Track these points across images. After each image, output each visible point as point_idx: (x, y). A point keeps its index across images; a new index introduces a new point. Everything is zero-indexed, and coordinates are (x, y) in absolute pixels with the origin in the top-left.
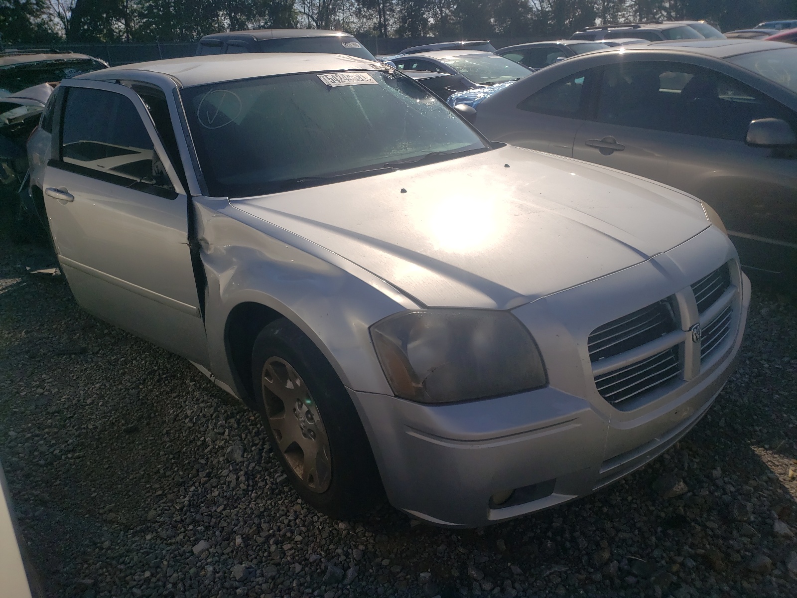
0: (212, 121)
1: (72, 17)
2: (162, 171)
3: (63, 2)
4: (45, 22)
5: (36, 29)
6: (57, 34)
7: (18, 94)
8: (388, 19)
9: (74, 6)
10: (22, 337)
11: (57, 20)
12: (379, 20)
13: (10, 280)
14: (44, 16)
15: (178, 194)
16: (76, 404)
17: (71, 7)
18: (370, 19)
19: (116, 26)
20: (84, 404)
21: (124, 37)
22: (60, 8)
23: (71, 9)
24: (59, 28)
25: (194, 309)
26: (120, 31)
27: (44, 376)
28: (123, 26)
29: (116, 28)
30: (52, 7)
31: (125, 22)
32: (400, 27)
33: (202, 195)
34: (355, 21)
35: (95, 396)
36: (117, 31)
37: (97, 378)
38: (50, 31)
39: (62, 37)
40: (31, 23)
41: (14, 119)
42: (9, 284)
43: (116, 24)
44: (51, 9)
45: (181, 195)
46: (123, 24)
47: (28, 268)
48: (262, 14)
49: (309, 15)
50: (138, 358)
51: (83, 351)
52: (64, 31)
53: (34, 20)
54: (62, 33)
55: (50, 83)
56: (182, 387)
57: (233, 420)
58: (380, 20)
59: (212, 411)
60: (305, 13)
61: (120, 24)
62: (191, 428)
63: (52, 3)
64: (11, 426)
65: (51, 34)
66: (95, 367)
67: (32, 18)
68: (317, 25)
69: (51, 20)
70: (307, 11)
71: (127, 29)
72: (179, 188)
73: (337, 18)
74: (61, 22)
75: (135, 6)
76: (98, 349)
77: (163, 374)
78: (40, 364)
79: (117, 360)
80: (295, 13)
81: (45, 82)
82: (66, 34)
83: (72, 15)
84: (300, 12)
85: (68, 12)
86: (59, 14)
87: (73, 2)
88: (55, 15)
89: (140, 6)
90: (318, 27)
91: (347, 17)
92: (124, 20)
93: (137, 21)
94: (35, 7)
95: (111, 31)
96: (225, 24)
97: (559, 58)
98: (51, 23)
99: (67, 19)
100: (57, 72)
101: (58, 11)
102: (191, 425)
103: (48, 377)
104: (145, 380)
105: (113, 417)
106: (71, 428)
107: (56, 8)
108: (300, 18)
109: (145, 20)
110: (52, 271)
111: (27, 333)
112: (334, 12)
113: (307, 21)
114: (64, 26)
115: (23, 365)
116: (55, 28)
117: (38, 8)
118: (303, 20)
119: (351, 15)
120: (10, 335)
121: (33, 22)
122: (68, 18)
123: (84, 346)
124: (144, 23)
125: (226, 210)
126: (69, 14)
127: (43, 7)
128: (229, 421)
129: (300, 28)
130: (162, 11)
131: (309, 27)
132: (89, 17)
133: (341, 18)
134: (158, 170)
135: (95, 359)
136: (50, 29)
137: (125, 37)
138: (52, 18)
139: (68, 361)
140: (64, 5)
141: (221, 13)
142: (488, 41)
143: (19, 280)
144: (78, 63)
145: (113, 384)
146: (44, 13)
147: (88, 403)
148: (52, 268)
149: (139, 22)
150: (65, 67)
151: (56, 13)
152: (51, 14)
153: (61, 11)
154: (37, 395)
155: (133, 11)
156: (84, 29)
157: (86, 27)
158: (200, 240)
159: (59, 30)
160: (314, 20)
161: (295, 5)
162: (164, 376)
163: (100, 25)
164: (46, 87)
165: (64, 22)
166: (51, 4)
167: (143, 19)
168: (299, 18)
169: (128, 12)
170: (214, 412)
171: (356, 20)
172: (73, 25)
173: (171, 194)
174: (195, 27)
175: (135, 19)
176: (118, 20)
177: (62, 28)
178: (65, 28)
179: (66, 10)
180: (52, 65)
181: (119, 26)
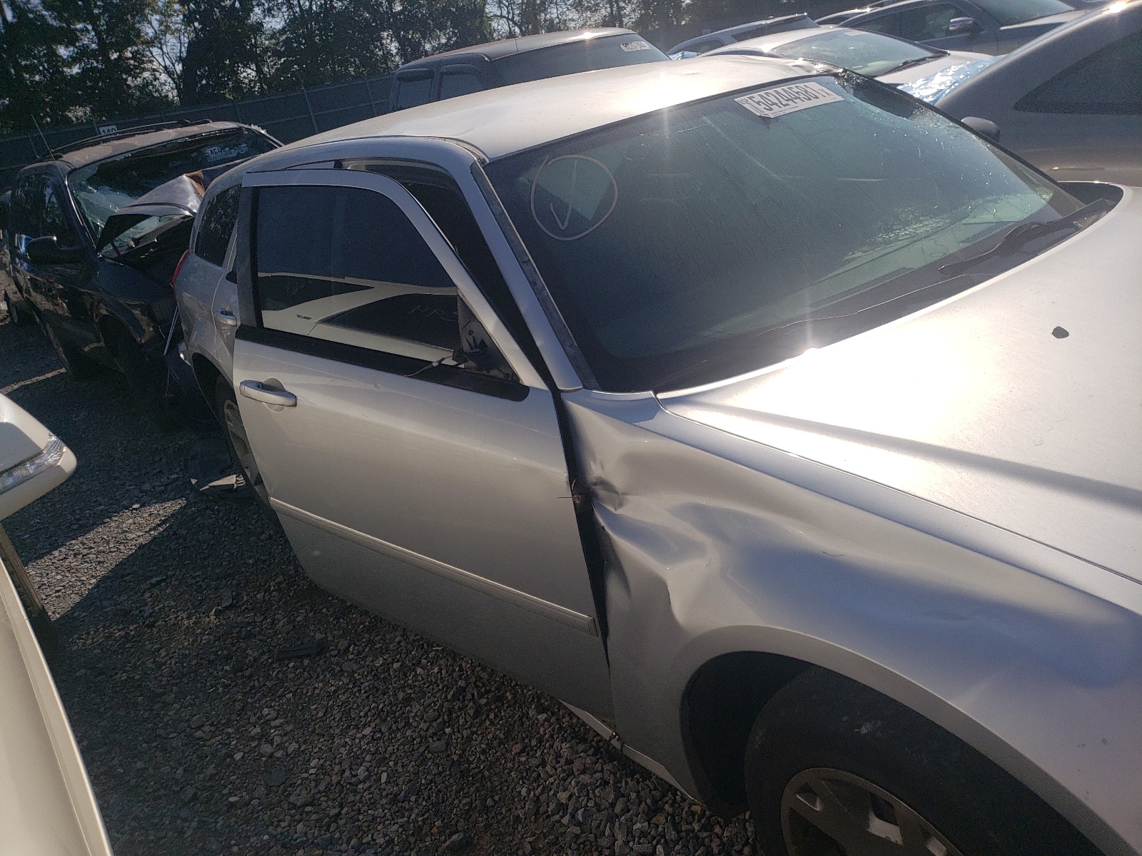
0: (566, 223)
1: (183, 71)
2: (483, 341)
3: (169, 51)
4: (147, 82)
5: (138, 93)
6: (167, 96)
7: (144, 198)
8: (624, 7)
9: (184, 54)
10: (211, 625)
11: (164, 77)
12: (609, 10)
13: (168, 504)
14: (146, 74)
15: (528, 388)
16: (338, 783)
17: (180, 57)
18: (596, 10)
19: (245, 74)
20: (354, 779)
21: (256, 89)
22: (166, 59)
23: (180, 59)
24: (168, 88)
25: (583, 619)
26: (251, 81)
27: (266, 711)
28: (254, 74)
29: (244, 77)
30: (154, 60)
31: (256, 67)
32: (641, 15)
33: (585, 387)
34: (574, 17)
35: (368, 758)
36: (247, 81)
37: (362, 714)
38: (156, 95)
39: (173, 101)
40: (129, 86)
41: (142, 237)
42: (169, 511)
43: (244, 72)
44: (154, 63)
45: (534, 388)
46: (253, 70)
47: (194, 481)
48: (442, 27)
49: (508, 19)
50: (424, 661)
51: (322, 648)
52: (175, 92)
53: (133, 82)
54: (173, 95)
55: (188, 175)
56: (522, 724)
57: (660, 819)
58: (612, 11)
59: (612, 797)
60: (502, 16)
61: (249, 71)
62: (577, 836)
63: (154, 54)
64: (233, 842)
65: (157, 97)
66: (351, 686)
67: (130, 79)
68: (521, 30)
69: (156, 79)
70: (505, 13)
71: (260, 77)
72: (528, 376)
73: (548, 16)
74: (169, 80)
75: (267, 42)
76: (346, 643)
77: (481, 696)
78: (251, 684)
79: (387, 666)
80: (488, 18)
81: (182, 174)
82: (179, 95)
83: (183, 67)
84: (495, 16)
85: (177, 63)
86: (166, 67)
87: (183, 49)
88: (161, 71)
89: (273, 41)
90: (523, 34)
91: (563, 13)
92: (254, 64)
93: (272, 64)
94: (132, 62)
95: (238, 82)
96: (393, 48)
97: (952, 21)
98: (156, 83)
99: (177, 74)
100: (194, 155)
101: (163, 64)
102: (577, 830)
103: (274, 714)
104: (450, 712)
105: (416, 811)
106: (344, 845)
107: (160, 60)
108: (496, 25)
109: (283, 60)
110: (231, 480)
111: (217, 614)
112: (543, 8)
113: (507, 28)
114: (174, 85)
115: (225, 686)
116: (162, 90)
117: (136, 64)
118: (501, 26)
119: (568, 9)
120: (191, 621)
121: (132, 85)
122: (179, 72)
123: (319, 636)
124: (281, 64)
125: (657, 422)
126: (179, 68)
127: (143, 62)
128: (654, 820)
129: (499, 40)
130: (304, 44)
131: (511, 35)
132: (207, 68)
133: (554, 16)
134: (474, 340)
135: (346, 667)
136: (156, 92)
137: (259, 88)
138: (157, 74)
139: (300, 672)
140: (171, 54)
141: (386, 34)
142: (806, 14)
143: (183, 502)
144: (224, 137)
145: (394, 727)
146: (144, 70)
147: (361, 778)
148: (229, 475)
149: (275, 64)
150: (206, 146)
151: (161, 67)
152: (154, 70)
153: (168, 63)
154: (264, 759)
155: (266, 49)
156: (202, 86)
157: (204, 82)
158: (595, 484)
159: (168, 91)
160: (515, 24)
161: (487, 6)
162: (483, 701)
163: (224, 77)
164: (182, 182)
165: (173, 79)
166: (153, 56)
167: (279, 59)
168: (494, 24)
169: (258, 52)
170: (616, 799)
171: (576, 16)
172: (185, 82)
173: (513, 390)
174: (352, 60)
175: (269, 61)
176: (245, 66)
177: (172, 88)
178: (176, 88)
179: (174, 61)
180: (185, 144)
181: (248, 74)
